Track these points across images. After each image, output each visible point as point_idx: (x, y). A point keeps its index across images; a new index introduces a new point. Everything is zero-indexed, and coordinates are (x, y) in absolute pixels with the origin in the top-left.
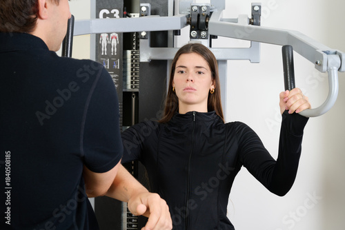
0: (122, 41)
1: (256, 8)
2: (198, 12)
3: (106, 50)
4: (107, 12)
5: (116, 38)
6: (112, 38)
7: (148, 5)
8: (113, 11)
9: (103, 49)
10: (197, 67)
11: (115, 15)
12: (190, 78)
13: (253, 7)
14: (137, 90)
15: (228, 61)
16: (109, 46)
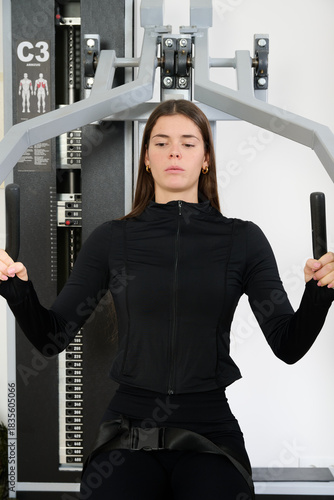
0: (54, 91)
1: (262, 43)
2: (174, 47)
3: (28, 104)
4: (30, 46)
5: (44, 86)
6: (38, 86)
7: (96, 36)
8: (38, 45)
9: (24, 104)
10: (185, 136)
11: (42, 51)
12: (175, 153)
13: (257, 41)
14: (77, 166)
15: (217, 122)
16: (34, 99)
